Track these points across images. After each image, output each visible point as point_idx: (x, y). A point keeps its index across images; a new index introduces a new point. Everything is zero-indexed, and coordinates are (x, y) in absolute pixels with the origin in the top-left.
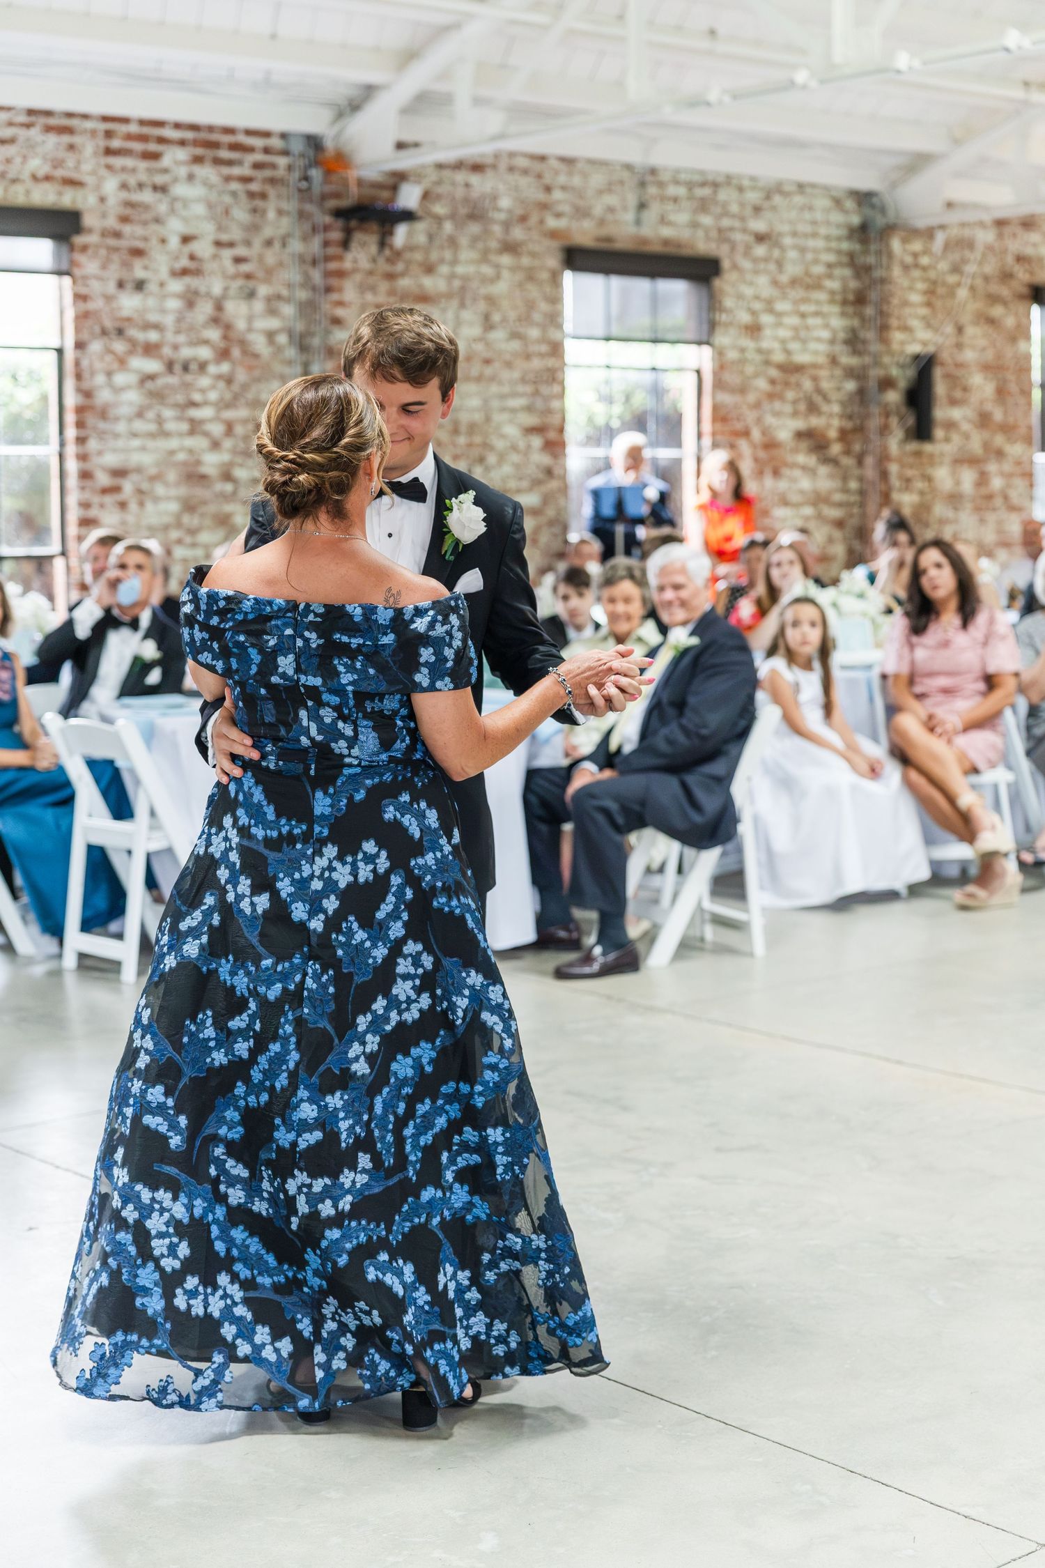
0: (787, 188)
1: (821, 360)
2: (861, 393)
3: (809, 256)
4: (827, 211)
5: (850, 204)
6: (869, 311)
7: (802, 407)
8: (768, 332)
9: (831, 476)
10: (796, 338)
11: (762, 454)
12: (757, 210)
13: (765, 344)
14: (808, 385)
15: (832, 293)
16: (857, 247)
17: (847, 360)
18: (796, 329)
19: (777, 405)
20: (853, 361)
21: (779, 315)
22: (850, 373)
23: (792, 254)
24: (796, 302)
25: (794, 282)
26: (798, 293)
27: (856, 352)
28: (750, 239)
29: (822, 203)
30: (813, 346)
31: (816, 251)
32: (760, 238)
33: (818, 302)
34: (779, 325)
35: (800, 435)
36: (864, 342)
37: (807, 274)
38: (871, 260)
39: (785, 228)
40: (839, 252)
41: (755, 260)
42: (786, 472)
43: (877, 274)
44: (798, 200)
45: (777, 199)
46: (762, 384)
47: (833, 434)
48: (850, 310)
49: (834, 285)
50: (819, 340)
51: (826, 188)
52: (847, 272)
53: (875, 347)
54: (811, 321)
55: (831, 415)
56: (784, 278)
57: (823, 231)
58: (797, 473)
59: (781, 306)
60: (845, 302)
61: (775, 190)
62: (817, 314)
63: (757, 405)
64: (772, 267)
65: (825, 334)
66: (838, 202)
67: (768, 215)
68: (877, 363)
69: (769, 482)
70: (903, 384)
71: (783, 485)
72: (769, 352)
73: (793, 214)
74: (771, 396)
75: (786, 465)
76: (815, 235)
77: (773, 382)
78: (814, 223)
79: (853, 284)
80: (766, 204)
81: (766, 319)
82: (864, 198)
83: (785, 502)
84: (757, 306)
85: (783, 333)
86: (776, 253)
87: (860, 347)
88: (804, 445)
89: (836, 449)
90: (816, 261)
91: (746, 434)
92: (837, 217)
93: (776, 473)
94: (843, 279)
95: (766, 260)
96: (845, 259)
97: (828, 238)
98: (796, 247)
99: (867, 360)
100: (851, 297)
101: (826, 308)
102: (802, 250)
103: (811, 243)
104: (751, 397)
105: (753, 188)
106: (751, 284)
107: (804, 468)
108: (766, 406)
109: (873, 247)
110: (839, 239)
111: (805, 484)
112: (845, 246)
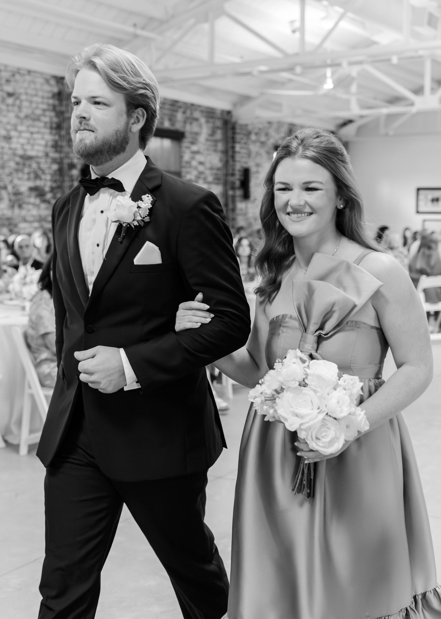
0: (22, 72)
1: (41, 154)
2: (60, 171)
3: (34, 105)
4: (42, 84)
5: (53, 82)
6: (63, 132)
7: (32, 176)
8: (14, 140)
9: (47, 209)
10: (28, 143)
11: (13, 198)
12: (8, 81)
13: (13, 146)
14: (34, 166)
15: (46, 123)
16: (56, 102)
17: (53, 155)
18: (29, 139)
19: (20, 175)
20: (56, 155)
21: (21, 132)
22: (54, 161)
23: (25, 104)
24: (28, 126)
25: (27, 117)
26: (29, 122)
27: (56, 151)
28: (5, 95)
29: (40, 80)
30: (36, 147)
31: (37, 103)
32: (10, 95)
33: (39, 127)
34: (19, 137)
35: (32, 189)
36: (61, 147)
37: (33, 113)
38: (63, 108)
39: (22, 91)
40: (49, 105)
41: (8, 105)
42: (25, 206)
43: (67, 115)
44: (28, 78)
45: (17, 77)
46: (12, 164)
47: (47, 189)
48: (54, 131)
49: (47, 119)
50: (39, 145)
51: (41, 74)
52: (53, 114)
53: (66, 149)
54: (35, 136)
55: (46, 180)
56: (22, 115)
57: (40, 94)
58: (30, 207)
59: (21, 128)
60: (51, 128)
61: (16, 72)
62: (38, 133)
63: (10, 174)
64: (16, 109)
65: (43, 142)
66: (47, 81)
67: (13, 84)
68: (67, 157)
69: (17, 211)
70: (79, 167)
71: (23, 213)
72: (16, 149)
73: (26, 85)
74: (17, 170)
75: (24, 203)
76: (36, 95)
77: (18, 164)
78: (36, 89)
79: (55, 120)
80: (12, 79)
81: (13, 133)
82: (60, 80)
83: (25, 220)
84: (9, 127)
85: (22, 141)
86: (18, 102)
87: (59, 149)
88: (33, 194)
89: (49, 196)
90: (37, 108)
91: (5, 188)
92: (47, 88)
93: (20, 206)
94: (51, 117)
95: (13, 105)
96: (51, 108)
97: (43, 97)
98: (27, 100)
99: (63, 155)
100: (54, 125)
101: (43, 130)
102: (31, 102)
103: (35, 99)
104: (7, 171)
105: (6, 71)
106: (5, 116)
107: (34, 204)
108: (15, 175)
109: (64, 103)
110: (48, 98)
111: (34, 212)
112: (51, 101)
